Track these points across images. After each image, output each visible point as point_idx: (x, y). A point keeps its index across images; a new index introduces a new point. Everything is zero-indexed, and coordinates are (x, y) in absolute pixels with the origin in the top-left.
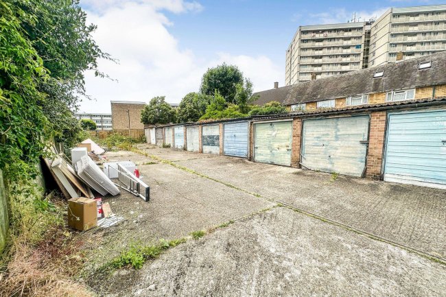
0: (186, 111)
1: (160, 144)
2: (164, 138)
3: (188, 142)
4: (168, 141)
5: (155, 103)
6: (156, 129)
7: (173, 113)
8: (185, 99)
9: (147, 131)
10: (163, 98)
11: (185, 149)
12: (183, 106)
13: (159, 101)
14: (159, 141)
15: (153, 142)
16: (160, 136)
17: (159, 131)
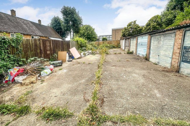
0: (150, 28)
1: (126, 50)
2: (129, 46)
3: (151, 52)
4: (133, 49)
5: (130, 25)
6: (126, 39)
7: (141, 30)
8: (150, 20)
9: (121, 41)
10: (135, 22)
11: (147, 59)
12: (148, 25)
13: (133, 24)
14: (126, 47)
15: (123, 48)
16: (127, 44)
17: (127, 41)
